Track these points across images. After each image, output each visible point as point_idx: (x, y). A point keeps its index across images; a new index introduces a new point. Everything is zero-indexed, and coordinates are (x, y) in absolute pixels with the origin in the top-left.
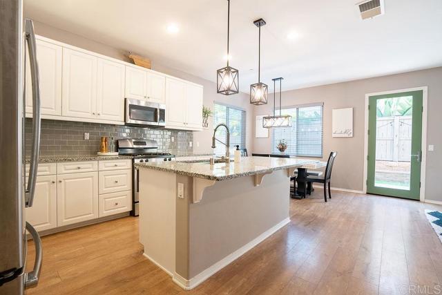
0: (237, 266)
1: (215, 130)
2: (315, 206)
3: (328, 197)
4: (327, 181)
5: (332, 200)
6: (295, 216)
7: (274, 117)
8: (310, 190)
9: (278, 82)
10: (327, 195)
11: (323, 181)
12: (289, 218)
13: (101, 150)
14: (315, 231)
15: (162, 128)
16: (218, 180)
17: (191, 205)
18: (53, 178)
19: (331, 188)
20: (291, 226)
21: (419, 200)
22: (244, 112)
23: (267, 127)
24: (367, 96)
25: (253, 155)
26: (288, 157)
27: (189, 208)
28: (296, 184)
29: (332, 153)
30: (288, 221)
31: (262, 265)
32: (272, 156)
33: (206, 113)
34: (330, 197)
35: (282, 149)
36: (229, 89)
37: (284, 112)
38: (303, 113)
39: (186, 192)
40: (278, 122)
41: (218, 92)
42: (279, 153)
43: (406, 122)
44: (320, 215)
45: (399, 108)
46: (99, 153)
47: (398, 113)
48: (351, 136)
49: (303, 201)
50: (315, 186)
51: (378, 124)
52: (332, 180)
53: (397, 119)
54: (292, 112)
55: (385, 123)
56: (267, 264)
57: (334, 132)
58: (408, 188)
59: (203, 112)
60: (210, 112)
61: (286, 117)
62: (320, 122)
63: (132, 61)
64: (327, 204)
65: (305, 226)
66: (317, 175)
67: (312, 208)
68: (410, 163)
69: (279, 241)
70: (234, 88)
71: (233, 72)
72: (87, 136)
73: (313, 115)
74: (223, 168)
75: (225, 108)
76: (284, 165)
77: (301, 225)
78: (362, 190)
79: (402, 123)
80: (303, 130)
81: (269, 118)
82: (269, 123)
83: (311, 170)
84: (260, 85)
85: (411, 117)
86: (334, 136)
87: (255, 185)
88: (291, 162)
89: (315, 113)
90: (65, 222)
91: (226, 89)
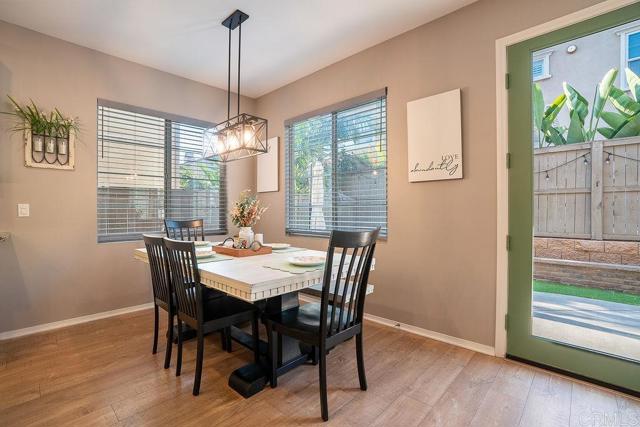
24: (501, 46)
43: (618, 151)
45: (603, 124)
48: (458, 174)
53: (598, 145)
55: (572, 156)
57: (411, 167)
78: (491, 346)
79: (610, 156)
86: (413, 177)
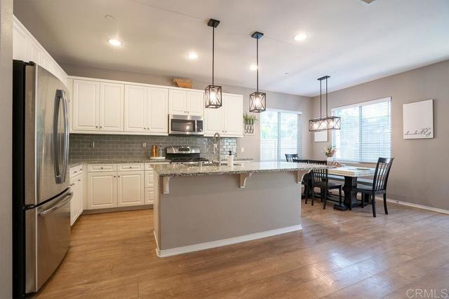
7: (320, 120)
13: (153, 156)
14: (318, 242)
15: (202, 136)
17: (162, 195)
18: (115, 174)
29: (380, 159)
34: (387, 213)
46: (151, 158)
48: (431, 136)
57: (405, 132)
59: (248, 119)
63: (176, 85)
65: (314, 235)
72: (144, 145)
77: (309, 235)
81: (315, 120)
86: (405, 137)
90: (122, 204)
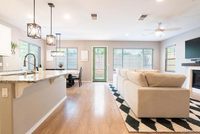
0: (44, 125)
1: (26, 57)
2: (76, 89)
3: (80, 85)
4: (80, 79)
5: (82, 85)
6: (68, 95)
7: (57, 52)
8: (73, 83)
9: (58, 36)
10: (80, 84)
11: (78, 79)
12: (66, 96)
14: (77, 99)
16: (35, 82)
17: (14, 100)
19: (81, 81)
20: (67, 99)
21: (106, 82)
22: (40, 48)
23: (53, 56)
24: (92, 47)
25: (46, 70)
26: (64, 70)
27: (12, 102)
28: (68, 81)
29: (81, 68)
30: (66, 97)
31: (57, 119)
32: (56, 70)
33: (13, 46)
34: (81, 85)
35: (61, 67)
36: (35, 36)
37: (62, 50)
38: (69, 51)
39: (10, 93)
40: (58, 54)
41: (28, 36)
42: (59, 68)
43: (103, 57)
44: (78, 92)
45: (101, 52)
47: (100, 54)
48: (88, 61)
49: (71, 88)
50: (75, 81)
51: (96, 57)
52: (82, 78)
53: (100, 55)
54: (65, 50)
55: (97, 57)
56: (59, 118)
58: (104, 78)
59: (12, 45)
60: (16, 45)
61: (62, 52)
62: (76, 55)
64: (80, 87)
65: (73, 98)
66: (76, 77)
67: (75, 90)
68: (104, 70)
69: (63, 107)
70: (38, 35)
71: (38, 27)
73: (73, 52)
74: (32, 77)
75: (27, 44)
76: (62, 74)
77: (71, 98)
78: (91, 81)
79: (102, 57)
80: (69, 58)
81: (54, 52)
82: (54, 54)
83: (73, 75)
84: (52, 36)
85: (104, 55)
86: (82, 61)
87: (51, 84)
88: (65, 72)
89: (74, 51)
91: (33, 35)
